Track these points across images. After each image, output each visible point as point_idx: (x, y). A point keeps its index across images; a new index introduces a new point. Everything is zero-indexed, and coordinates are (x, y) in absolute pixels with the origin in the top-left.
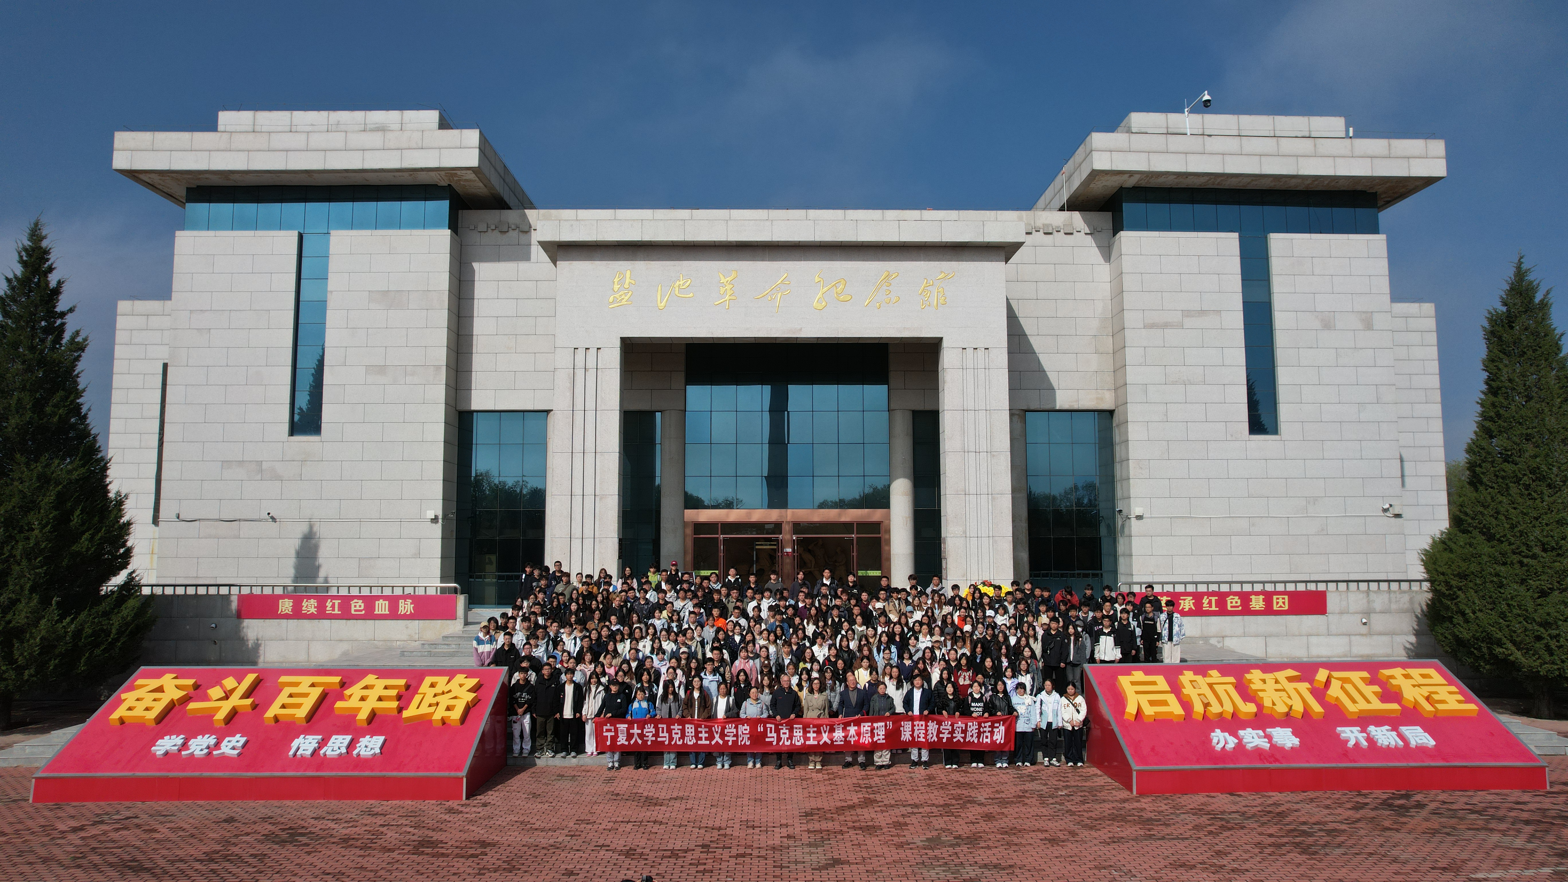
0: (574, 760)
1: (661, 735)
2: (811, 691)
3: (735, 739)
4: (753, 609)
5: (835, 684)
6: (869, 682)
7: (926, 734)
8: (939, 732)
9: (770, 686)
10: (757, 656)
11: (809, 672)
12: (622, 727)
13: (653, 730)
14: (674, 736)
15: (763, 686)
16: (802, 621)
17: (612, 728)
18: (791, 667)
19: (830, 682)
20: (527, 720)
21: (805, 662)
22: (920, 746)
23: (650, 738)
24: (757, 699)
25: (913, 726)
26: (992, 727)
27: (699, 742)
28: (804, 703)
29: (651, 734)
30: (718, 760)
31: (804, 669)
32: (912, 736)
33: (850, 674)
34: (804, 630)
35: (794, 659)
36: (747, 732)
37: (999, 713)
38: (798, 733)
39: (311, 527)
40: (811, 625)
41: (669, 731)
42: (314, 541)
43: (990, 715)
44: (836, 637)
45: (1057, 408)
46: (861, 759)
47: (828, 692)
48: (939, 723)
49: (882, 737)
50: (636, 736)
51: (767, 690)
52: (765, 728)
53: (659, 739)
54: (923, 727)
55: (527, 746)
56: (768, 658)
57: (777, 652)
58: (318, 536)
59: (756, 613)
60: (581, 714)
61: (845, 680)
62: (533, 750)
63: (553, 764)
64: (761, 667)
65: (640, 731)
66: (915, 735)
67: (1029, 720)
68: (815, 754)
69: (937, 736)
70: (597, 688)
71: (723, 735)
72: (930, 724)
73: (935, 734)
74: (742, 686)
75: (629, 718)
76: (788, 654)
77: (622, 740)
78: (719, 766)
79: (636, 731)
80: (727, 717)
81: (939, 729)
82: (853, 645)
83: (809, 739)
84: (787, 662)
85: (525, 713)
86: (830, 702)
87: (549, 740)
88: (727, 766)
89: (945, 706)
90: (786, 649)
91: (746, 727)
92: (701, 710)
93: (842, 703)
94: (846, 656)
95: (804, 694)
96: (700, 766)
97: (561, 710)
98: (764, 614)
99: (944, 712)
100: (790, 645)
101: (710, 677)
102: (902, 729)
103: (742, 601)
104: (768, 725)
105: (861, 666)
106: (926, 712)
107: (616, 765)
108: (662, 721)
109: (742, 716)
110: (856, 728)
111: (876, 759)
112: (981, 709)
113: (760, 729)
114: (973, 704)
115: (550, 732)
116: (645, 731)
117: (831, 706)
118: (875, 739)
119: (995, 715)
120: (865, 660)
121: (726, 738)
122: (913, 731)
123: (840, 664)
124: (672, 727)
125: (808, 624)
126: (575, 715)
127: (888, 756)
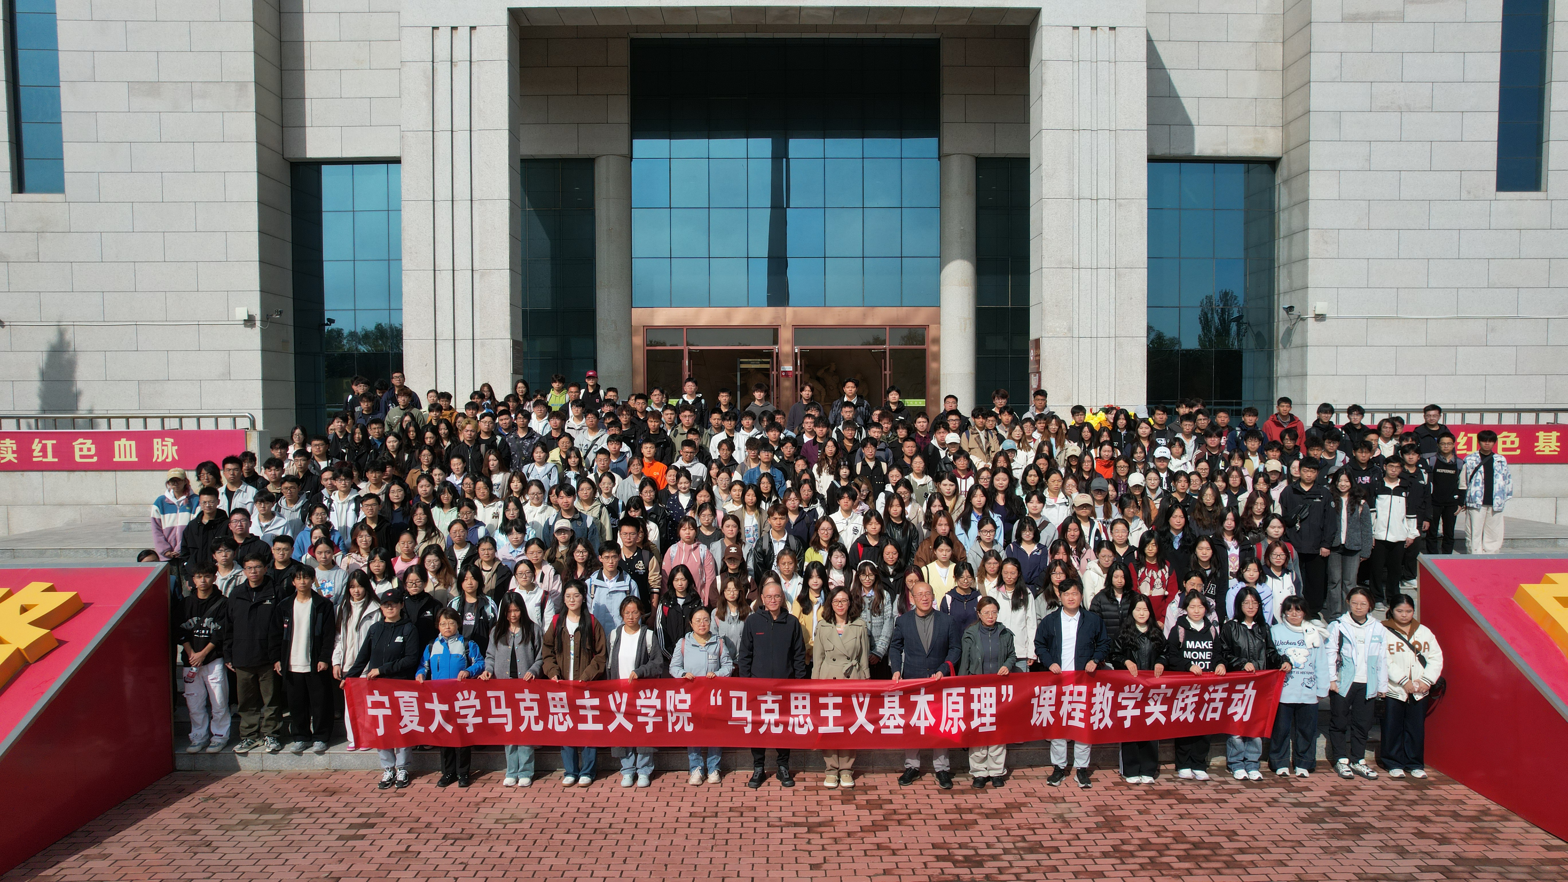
0: (320, 758)
1: (495, 711)
2: (830, 616)
3: (660, 719)
4: (720, 446)
5: (882, 597)
6: (952, 592)
7: (1088, 713)
8: (1116, 706)
9: (741, 602)
10: (719, 535)
11: (823, 571)
12: (407, 698)
13: (477, 703)
14: (523, 713)
15: (725, 603)
16: (809, 466)
17: (385, 699)
18: (787, 558)
19: (871, 593)
20: (215, 676)
21: (818, 547)
22: (1072, 737)
23: (472, 721)
24: (708, 634)
25: (1060, 694)
26: (1231, 690)
27: (581, 727)
28: (813, 641)
29: (472, 712)
30: (626, 763)
31: (814, 564)
32: (1055, 714)
33: (912, 576)
34: (812, 482)
35: (793, 542)
36: (686, 706)
37: (1249, 667)
38: (800, 707)
39: (61, 334)
40: (824, 474)
41: (513, 704)
42: (66, 356)
43: (1229, 669)
44: (876, 498)
45: (1197, 152)
46: (941, 763)
47: (866, 614)
48: (1117, 688)
49: (988, 720)
50: (438, 718)
51: (733, 612)
52: (727, 700)
53: (491, 721)
54: (1083, 698)
55: (222, 729)
56: (738, 540)
57: (761, 528)
58: (72, 348)
59: (725, 454)
60: (329, 663)
61: (901, 590)
62: (235, 737)
63: (275, 767)
64: (723, 559)
65: (446, 707)
66: (1063, 712)
67: (1313, 679)
68: (839, 753)
69: (1113, 715)
70: (365, 607)
71: (632, 714)
72: (1098, 689)
73: (1107, 712)
74: (681, 602)
75: (419, 678)
76: (780, 532)
77: (410, 722)
78: (626, 779)
79: (437, 707)
80: (641, 677)
81: (1115, 698)
82: (915, 512)
83: (824, 721)
84: (778, 547)
85: (207, 660)
86: (870, 636)
87: (267, 715)
88: (642, 780)
89: (1129, 650)
90: (777, 521)
91: (684, 695)
92: (584, 658)
93: (898, 641)
94: (898, 534)
95: (813, 621)
96: (584, 780)
97: (284, 653)
98: (740, 455)
99: (1129, 663)
100: (785, 512)
101: (611, 584)
102: (1034, 701)
103: (700, 434)
104: (732, 693)
105: (934, 558)
106: (1091, 666)
107: (401, 776)
108: (494, 683)
109: (676, 672)
110: (931, 697)
111: (973, 764)
112: (1206, 655)
113: (716, 700)
114: (1190, 644)
115: (267, 700)
116: (457, 705)
117: (872, 646)
118: (974, 724)
119: (1240, 668)
120: (943, 546)
121: (640, 719)
122: (1059, 704)
123: (890, 553)
124: (518, 696)
125: (820, 472)
126: (314, 665)
127: (1002, 759)
